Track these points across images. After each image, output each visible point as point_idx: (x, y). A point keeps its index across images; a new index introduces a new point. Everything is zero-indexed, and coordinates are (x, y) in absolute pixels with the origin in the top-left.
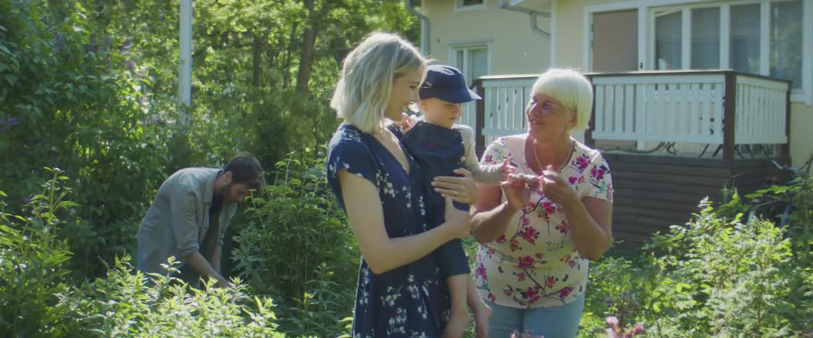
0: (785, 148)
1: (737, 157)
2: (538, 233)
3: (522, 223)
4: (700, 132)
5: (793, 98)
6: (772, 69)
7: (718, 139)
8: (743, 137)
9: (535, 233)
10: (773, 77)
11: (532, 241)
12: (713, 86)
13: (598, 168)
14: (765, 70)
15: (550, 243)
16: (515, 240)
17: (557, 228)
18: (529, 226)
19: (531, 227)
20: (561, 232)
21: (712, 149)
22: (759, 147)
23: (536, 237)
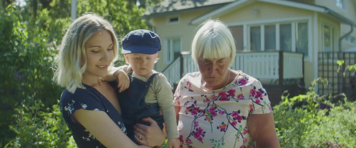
0: (302, 80)
1: (284, 83)
2: (205, 132)
3: (194, 125)
4: (270, 73)
5: (305, 60)
6: (296, 49)
7: (277, 77)
8: (286, 76)
9: (203, 132)
10: (297, 51)
11: (201, 140)
12: (274, 56)
13: (257, 90)
14: (294, 49)
15: (213, 140)
16: (189, 139)
17: (218, 128)
18: (198, 127)
19: (200, 128)
20: (221, 130)
21: (274, 81)
22: (292, 80)
23: (203, 136)
